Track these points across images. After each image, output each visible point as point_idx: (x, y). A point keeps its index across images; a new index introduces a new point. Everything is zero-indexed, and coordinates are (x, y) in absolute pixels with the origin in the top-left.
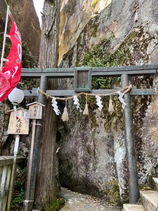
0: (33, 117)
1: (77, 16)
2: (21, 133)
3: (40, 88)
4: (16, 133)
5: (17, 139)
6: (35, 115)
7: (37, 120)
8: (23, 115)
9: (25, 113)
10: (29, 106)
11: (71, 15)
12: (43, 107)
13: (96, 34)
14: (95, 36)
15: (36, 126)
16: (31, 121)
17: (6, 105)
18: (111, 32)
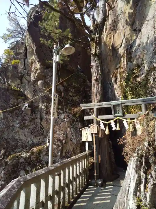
0: (93, 132)
1: (121, 33)
2: (88, 141)
3: (94, 115)
4: (86, 141)
5: (87, 144)
6: (94, 131)
7: (95, 134)
8: (88, 131)
9: (89, 129)
10: (90, 126)
11: (116, 32)
12: (97, 126)
13: (132, 60)
14: (131, 62)
15: (95, 136)
16: (92, 134)
17: (79, 123)
18: (141, 59)
